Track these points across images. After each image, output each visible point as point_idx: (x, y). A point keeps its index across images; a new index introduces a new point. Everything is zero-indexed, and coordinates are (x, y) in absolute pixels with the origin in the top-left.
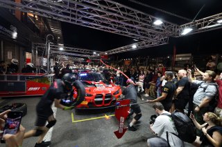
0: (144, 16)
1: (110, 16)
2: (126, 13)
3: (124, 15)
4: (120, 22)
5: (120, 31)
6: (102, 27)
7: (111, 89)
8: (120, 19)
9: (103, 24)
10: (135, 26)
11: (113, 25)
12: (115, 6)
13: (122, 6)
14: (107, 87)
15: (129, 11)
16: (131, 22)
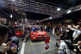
0: (54, 8)
1: (42, 9)
2: (47, 7)
3: (47, 8)
4: (46, 10)
5: (46, 13)
6: (40, 12)
7: (43, 33)
8: (45, 9)
9: (40, 11)
10: (51, 11)
11: (43, 11)
12: (43, 5)
13: (46, 5)
14: (42, 32)
15: (48, 6)
16: (49, 10)
